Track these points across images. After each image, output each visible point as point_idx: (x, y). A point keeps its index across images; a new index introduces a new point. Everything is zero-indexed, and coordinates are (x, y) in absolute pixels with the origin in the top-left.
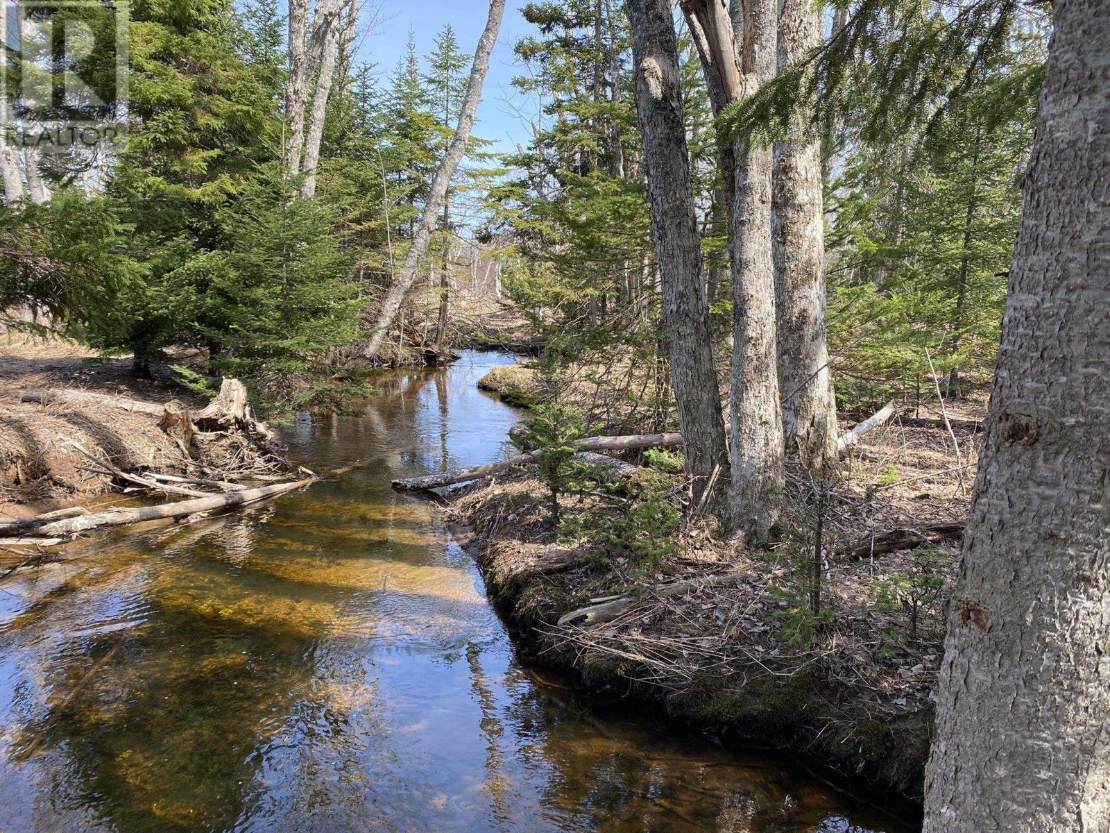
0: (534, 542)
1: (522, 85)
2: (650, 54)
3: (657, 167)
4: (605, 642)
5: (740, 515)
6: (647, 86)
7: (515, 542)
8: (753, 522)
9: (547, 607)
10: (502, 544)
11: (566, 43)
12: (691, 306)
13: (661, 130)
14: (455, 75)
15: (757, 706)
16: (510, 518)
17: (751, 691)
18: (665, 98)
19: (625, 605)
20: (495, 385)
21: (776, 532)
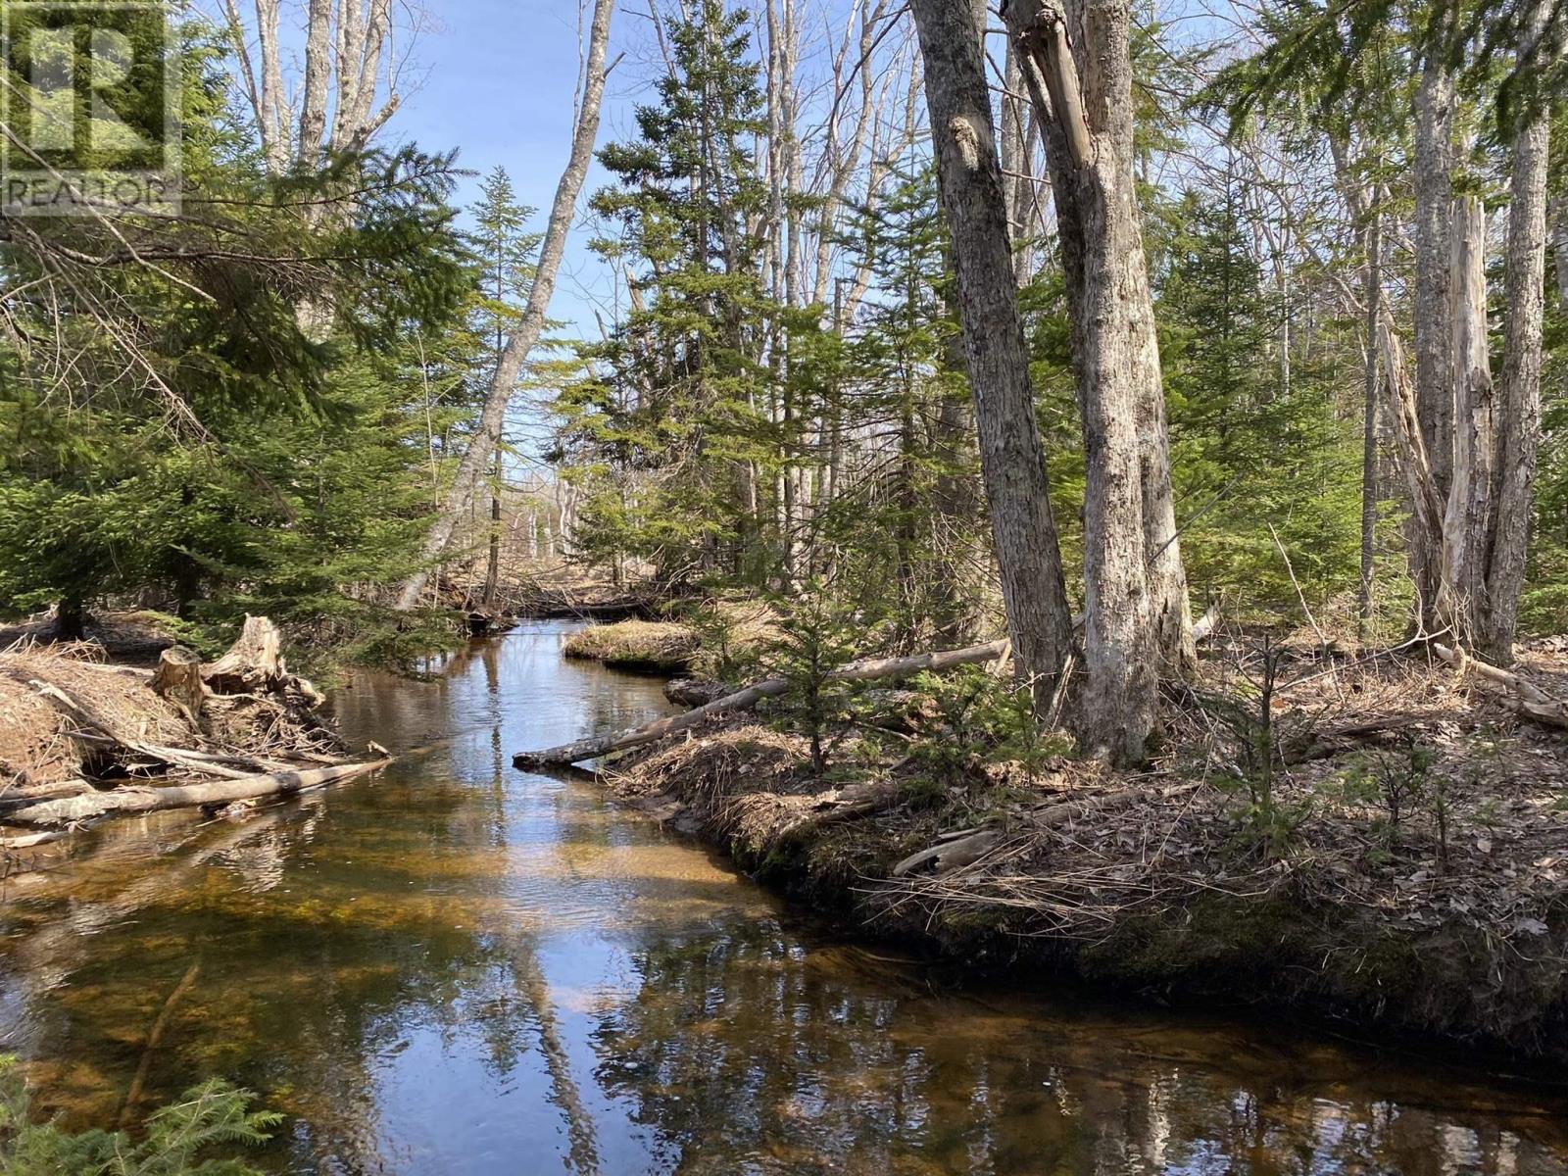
0: (795, 793)
1: (602, 250)
2: (961, 113)
3: (973, 256)
4: (971, 889)
5: (1103, 724)
6: (960, 152)
7: (768, 795)
8: (1121, 732)
9: (864, 859)
10: (748, 799)
11: (661, 197)
12: (1024, 442)
13: (979, 209)
14: (509, 233)
15: (1217, 946)
16: (742, 769)
17: (1202, 928)
18: (982, 168)
19: (988, 839)
20: (593, 651)
21: (1153, 743)
